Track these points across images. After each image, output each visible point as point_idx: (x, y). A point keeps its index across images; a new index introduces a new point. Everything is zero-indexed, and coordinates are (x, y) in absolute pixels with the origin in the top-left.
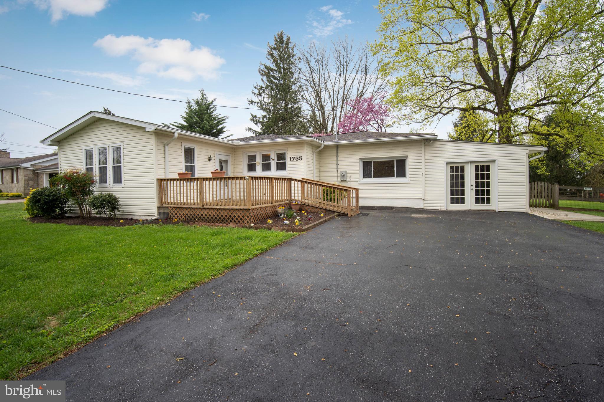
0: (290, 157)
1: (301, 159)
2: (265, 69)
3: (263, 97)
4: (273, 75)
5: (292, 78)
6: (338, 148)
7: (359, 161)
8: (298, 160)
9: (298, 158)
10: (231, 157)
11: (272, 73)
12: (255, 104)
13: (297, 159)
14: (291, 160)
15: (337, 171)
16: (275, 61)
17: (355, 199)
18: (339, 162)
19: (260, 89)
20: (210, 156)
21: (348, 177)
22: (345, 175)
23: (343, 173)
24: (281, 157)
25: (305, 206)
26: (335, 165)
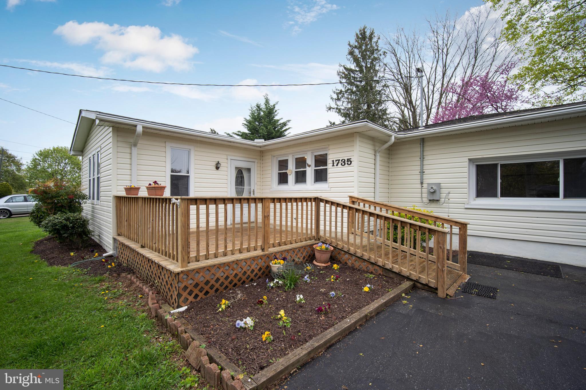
0: (333, 161)
1: (349, 163)
2: (344, 71)
3: (342, 101)
4: (354, 76)
5: (376, 77)
6: (423, 142)
7: (466, 164)
8: (345, 164)
9: (344, 162)
10: (256, 163)
11: (352, 75)
12: (334, 110)
13: (343, 164)
14: (333, 165)
15: (422, 183)
16: (356, 60)
17: (458, 236)
18: (425, 167)
19: (339, 93)
20: (218, 162)
21: (443, 195)
22: (438, 192)
23: (432, 188)
24: (321, 161)
25: (343, 252)
26: (418, 172)
